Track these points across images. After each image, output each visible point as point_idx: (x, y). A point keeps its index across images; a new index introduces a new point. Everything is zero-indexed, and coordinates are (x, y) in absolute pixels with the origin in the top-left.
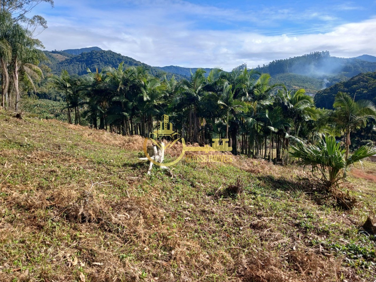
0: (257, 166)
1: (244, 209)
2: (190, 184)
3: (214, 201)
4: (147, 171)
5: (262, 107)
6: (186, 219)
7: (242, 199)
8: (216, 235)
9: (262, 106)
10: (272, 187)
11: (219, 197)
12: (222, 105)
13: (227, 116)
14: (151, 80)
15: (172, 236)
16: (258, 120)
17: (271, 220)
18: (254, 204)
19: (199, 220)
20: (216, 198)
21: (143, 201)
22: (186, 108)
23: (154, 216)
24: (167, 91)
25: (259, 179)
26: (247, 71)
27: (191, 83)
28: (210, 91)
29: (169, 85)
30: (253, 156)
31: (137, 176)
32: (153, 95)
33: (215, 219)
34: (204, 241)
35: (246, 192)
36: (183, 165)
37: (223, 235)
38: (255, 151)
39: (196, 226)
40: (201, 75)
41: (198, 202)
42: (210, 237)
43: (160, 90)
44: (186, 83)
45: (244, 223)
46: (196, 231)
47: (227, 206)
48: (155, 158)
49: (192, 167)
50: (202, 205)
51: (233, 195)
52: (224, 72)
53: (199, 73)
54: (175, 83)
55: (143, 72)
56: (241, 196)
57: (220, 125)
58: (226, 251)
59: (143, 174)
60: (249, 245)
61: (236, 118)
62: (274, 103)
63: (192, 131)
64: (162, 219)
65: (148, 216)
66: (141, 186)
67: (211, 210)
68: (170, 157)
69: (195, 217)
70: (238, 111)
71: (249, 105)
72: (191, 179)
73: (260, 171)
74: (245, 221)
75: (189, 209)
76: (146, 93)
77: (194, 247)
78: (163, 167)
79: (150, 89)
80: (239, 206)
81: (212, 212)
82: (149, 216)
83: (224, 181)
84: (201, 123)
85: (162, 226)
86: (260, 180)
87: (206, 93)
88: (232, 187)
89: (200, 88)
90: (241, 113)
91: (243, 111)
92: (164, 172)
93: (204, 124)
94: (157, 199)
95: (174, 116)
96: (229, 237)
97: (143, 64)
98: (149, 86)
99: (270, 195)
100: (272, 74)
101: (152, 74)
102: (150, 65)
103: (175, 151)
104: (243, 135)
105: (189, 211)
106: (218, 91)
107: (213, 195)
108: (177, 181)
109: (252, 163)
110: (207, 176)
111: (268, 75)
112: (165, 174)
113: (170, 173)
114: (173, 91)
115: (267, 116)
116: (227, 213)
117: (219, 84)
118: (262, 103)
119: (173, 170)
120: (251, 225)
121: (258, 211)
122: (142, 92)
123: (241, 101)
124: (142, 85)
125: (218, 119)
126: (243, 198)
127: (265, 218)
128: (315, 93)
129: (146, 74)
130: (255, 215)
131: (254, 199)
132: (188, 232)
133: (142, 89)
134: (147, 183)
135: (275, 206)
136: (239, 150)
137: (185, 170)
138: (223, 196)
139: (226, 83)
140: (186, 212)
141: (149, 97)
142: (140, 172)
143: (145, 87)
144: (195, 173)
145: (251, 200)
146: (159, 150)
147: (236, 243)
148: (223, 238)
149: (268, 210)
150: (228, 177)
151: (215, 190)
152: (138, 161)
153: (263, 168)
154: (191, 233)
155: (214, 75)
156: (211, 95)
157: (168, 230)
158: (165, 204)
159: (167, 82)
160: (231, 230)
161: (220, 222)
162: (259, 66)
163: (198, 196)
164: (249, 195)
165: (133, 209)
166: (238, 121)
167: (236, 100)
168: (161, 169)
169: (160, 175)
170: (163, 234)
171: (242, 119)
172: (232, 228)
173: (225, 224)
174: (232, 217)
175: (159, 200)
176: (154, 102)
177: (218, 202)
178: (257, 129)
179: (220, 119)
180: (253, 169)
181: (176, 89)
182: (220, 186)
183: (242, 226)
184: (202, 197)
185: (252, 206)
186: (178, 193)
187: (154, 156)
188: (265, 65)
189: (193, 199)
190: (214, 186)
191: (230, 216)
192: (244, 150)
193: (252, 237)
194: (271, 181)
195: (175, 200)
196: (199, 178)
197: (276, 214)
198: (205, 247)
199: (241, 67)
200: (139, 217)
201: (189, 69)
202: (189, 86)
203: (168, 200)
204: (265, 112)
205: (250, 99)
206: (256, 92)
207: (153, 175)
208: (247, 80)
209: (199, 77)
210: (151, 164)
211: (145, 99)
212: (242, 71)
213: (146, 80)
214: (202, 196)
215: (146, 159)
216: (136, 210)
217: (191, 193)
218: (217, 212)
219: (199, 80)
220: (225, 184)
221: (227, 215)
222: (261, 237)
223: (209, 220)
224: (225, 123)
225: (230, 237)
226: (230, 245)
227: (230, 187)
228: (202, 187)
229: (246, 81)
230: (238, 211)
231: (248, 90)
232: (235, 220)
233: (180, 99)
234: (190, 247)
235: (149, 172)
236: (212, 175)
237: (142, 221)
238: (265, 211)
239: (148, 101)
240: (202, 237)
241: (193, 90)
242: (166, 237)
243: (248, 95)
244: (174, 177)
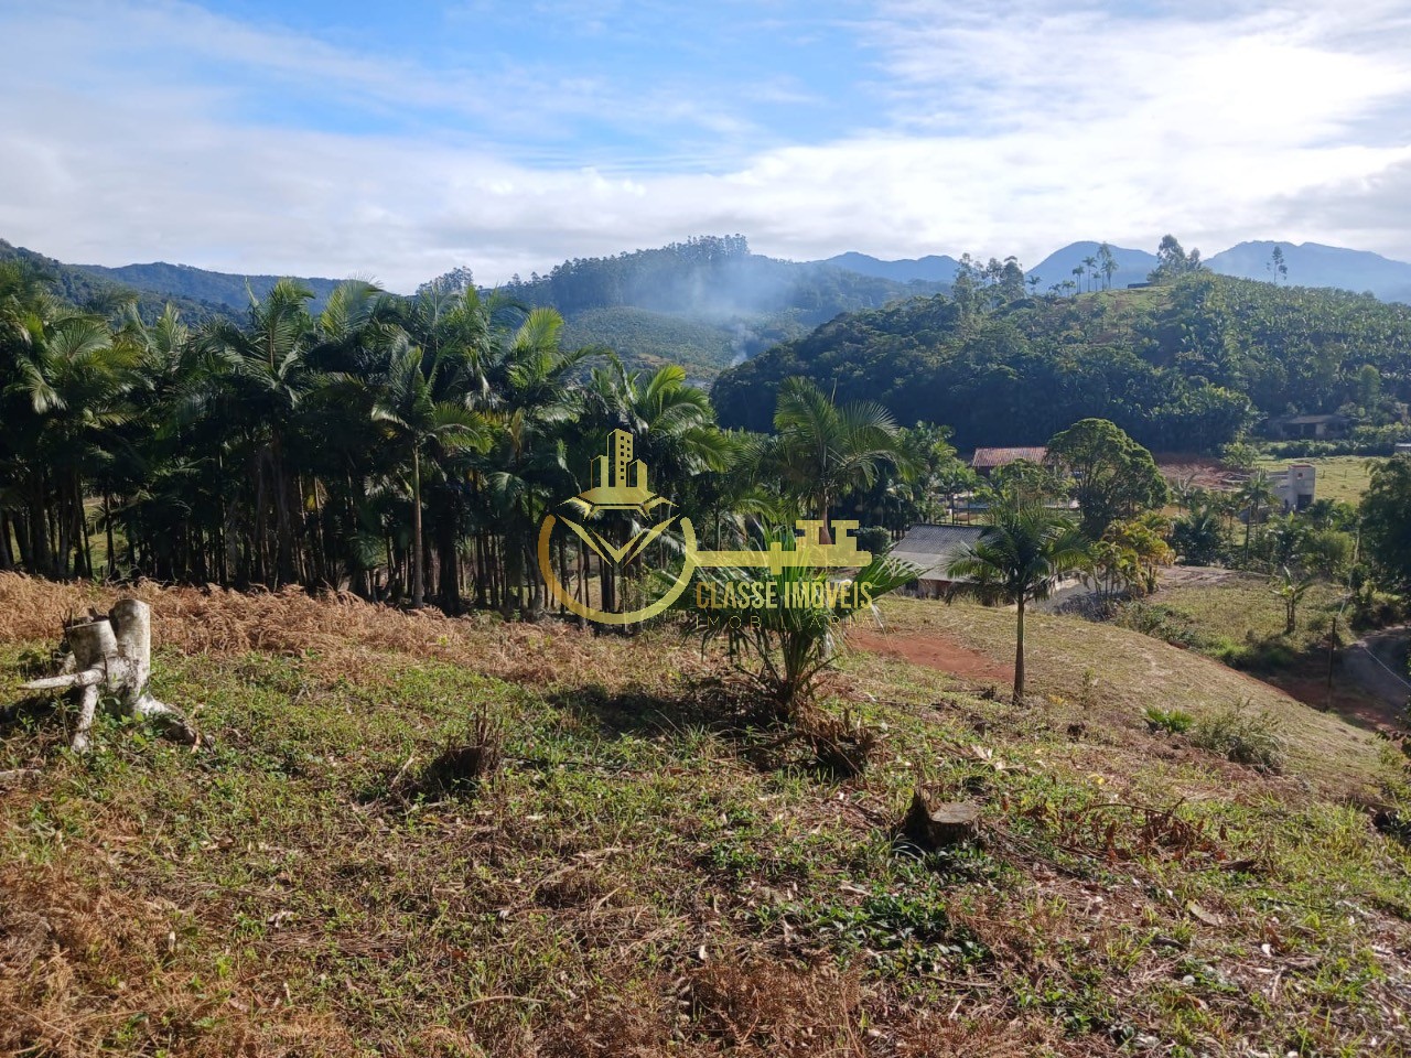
0: (540, 652)
1: (510, 831)
2: (279, 762)
3: (386, 820)
4: (72, 735)
5: (541, 432)
6: (272, 919)
7: (496, 796)
8: (408, 960)
9: (542, 428)
10: (602, 727)
11: (406, 802)
12: (390, 423)
13: (414, 468)
14: (64, 324)
15: (215, 1014)
16: (530, 478)
17: (612, 858)
18: (546, 808)
19: (332, 912)
20: (396, 810)
21: (62, 880)
22: (238, 440)
23: (120, 939)
24: (146, 370)
25: (556, 701)
26: (475, 295)
27: (253, 338)
28: (339, 371)
29: (152, 344)
30: (522, 610)
31: (24, 763)
32: (78, 387)
33: (396, 898)
34: (358, 1000)
35: (510, 765)
36: (242, 685)
37: (435, 955)
38: (526, 590)
39: (319, 944)
40: (295, 308)
41: (320, 835)
42: (383, 974)
43: (111, 366)
44: (228, 337)
45: (515, 888)
46: (322, 963)
47: (441, 834)
48: (105, 672)
49: (281, 689)
50: (338, 845)
51: (463, 785)
52: (391, 296)
53: (286, 300)
54: (181, 336)
55: (25, 286)
56: (492, 783)
57: (386, 501)
58: (453, 1024)
59: (49, 751)
60: (539, 975)
61: (451, 476)
62: (583, 417)
63: (267, 531)
64: (162, 944)
65: (93, 948)
66: (45, 809)
67: (377, 862)
68: (178, 655)
69: (311, 902)
70: (456, 449)
71: (495, 422)
72: (282, 743)
73: (556, 670)
74: (518, 881)
75: (283, 875)
76: (45, 378)
77: (317, 1038)
78: (147, 706)
79: (62, 362)
80: (490, 822)
81: (382, 868)
82: (99, 943)
83: (422, 731)
84: (306, 496)
85: (166, 979)
86: (559, 706)
87: (321, 379)
88: (456, 754)
89: (292, 357)
90: (466, 455)
91: (472, 448)
92: (155, 729)
93: (317, 500)
94: (128, 855)
95: (182, 475)
96: (459, 960)
97: (22, 252)
98: (55, 348)
99: (600, 760)
100: (565, 309)
101: (70, 295)
102: (54, 257)
103: (202, 631)
104: (481, 539)
105: (285, 883)
106: (369, 368)
107: (383, 794)
108: (220, 762)
109: (522, 640)
110: (349, 721)
111: (554, 314)
112: (163, 736)
113: (183, 730)
114: (173, 369)
115: (562, 462)
116: (444, 862)
117: (371, 345)
118: (540, 417)
119: (200, 716)
120: (540, 893)
121: (560, 831)
122: (22, 376)
123: (464, 407)
124: (20, 346)
125: (377, 482)
126: (503, 789)
127: (589, 855)
128: (713, 380)
129: (40, 296)
130: (551, 852)
131: (541, 785)
132: (288, 976)
133: (24, 362)
134: (74, 792)
135: (621, 801)
136: (466, 592)
137: (252, 707)
138: (422, 796)
139: (401, 339)
140: (274, 889)
141: (60, 395)
142: (35, 742)
143: (36, 354)
144: (297, 714)
145: (531, 790)
146: (127, 637)
147: (489, 979)
148: (438, 967)
149: (596, 820)
150: (437, 712)
151: (390, 772)
152: (20, 696)
153: (564, 659)
154: (299, 976)
155: (349, 307)
156: (343, 384)
157: (192, 988)
158: (172, 870)
159: (144, 332)
160: (467, 926)
161: (418, 904)
162: (516, 277)
163: (318, 809)
164: (521, 774)
165: (11, 928)
166: (459, 483)
167: (446, 406)
168: (140, 718)
169: (138, 745)
170: (169, 1014)
171: (471, 476)
172: (470, 919)
173: (441, 908)
174: (465, 872)
175: (138, 858)
176: (82, 416)
177: (402, 824)
178: (530, 511)
179: (385, 477)
180: (530, 668)
181: (189, 360)
182: (409, 753)
183: (507, 903)
184: (337, 814)
185: (535, 817)
186: (229, 810)
187: (100, 666)
188: (540, 275)
189: (297, 827)
190: (384, 759)
191: (457, 870)
192: (488, 591)
193: (551, 942)
194: (597, 704)
195: (215, 846)
196: (317, 735)
197: (626, 832)
198: (367, 1024)
199: (454, 279)
200: (47, 958)
201: (241, 278)
202: (243, 348)
203: (182, 850)
204: (555, 450)
205: (495, 400)
206: (515, 374)
207: (103, 749)
208: (478, 330)
209: (288, 316)
210: (91, 699)
211: (40, 404)
212: (457, 297)
213: (37, 326)
214: (335, 807)
215: (63, 681)
216: (29, 931)
217: (286, 804)
218: (405, 865)
219: (285, 328)
220: (426, 745)
221: (445, 872)
222: (580, 935)
223: (373, 902)
224: (406, 492)
225: (465, 960)
226: (467, 992)
227: (447, 755)
228: (333, 770)
229: (476, 334)
230: (487, 846)
231: (488, 366)
232: (479, 885)
233: (208, 402)
234: (304, 1042)
235: (80, 741)
236: (369, 713)
237: (61, 974)
238: (586, 828)
239: (53, 411)
240: (349, 985)
241: (265, 367)
242: (189, 1025)
243: (486, 384)
244: (205, 744)
